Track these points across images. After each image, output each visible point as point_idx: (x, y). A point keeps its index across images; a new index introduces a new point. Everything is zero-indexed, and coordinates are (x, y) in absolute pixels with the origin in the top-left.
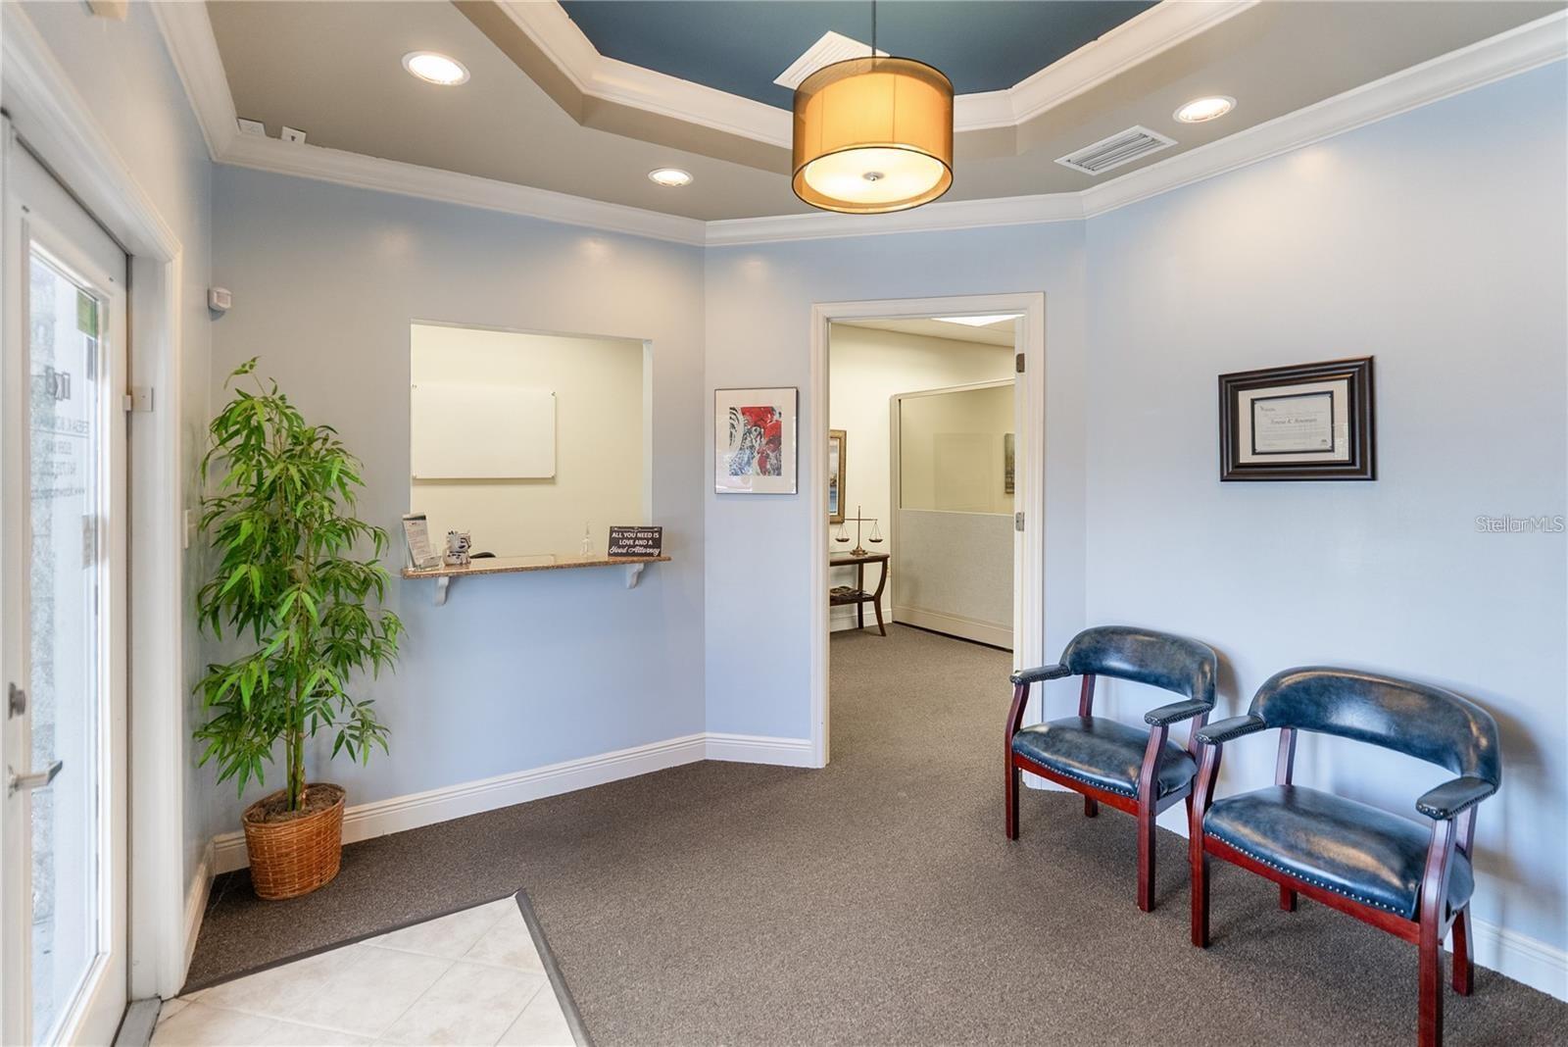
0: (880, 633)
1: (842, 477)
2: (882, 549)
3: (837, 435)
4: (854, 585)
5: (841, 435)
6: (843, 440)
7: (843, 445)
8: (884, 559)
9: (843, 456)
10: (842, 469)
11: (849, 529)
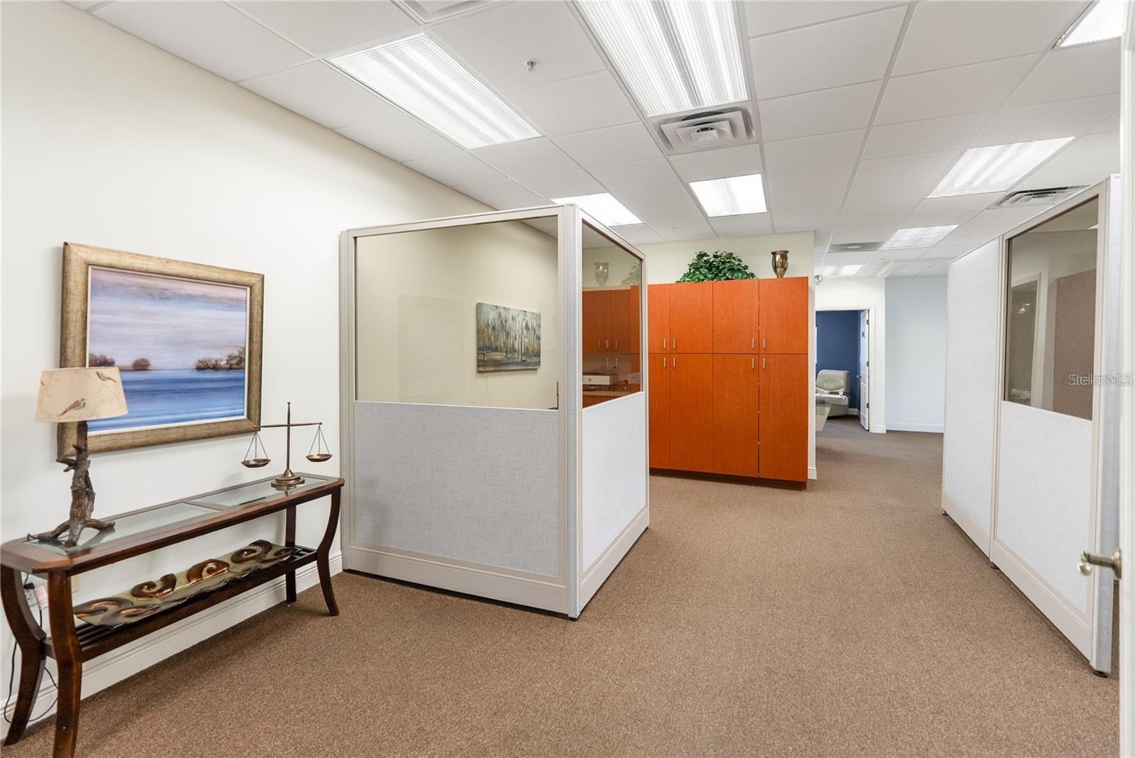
0: (325, 608)
1: (255, 353)
2: (330, 471)
3: (246, 279)
4: (278, 537)
5: (253, 280)
6: (257, 289)
7: (257, 298)
8: (334, 491)
9: (257, 318)
10: (256, 339)
11: (269, 443)
